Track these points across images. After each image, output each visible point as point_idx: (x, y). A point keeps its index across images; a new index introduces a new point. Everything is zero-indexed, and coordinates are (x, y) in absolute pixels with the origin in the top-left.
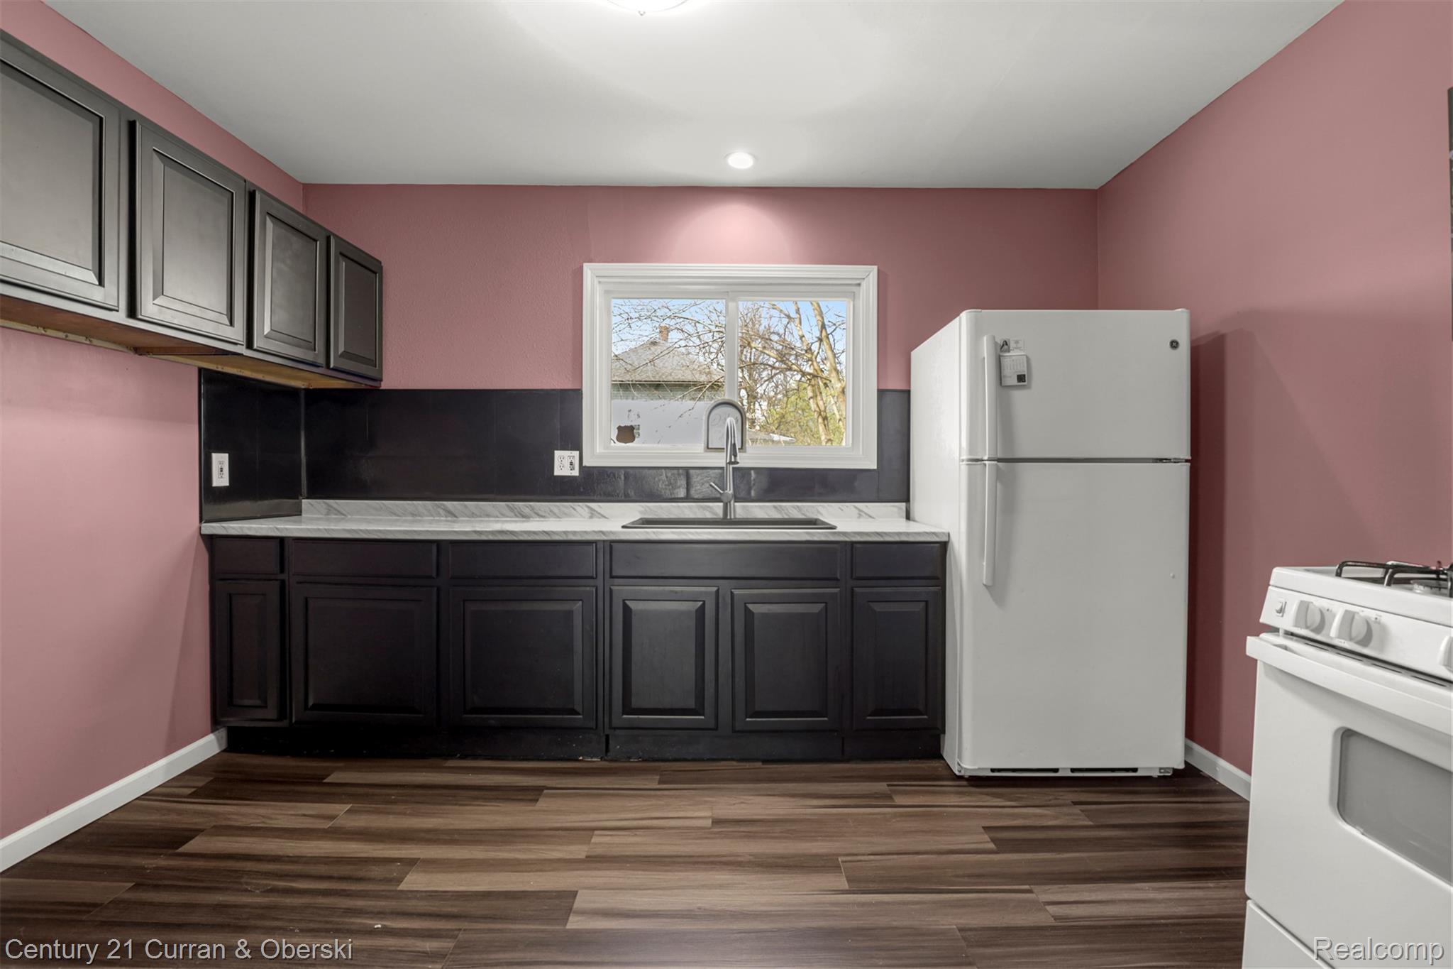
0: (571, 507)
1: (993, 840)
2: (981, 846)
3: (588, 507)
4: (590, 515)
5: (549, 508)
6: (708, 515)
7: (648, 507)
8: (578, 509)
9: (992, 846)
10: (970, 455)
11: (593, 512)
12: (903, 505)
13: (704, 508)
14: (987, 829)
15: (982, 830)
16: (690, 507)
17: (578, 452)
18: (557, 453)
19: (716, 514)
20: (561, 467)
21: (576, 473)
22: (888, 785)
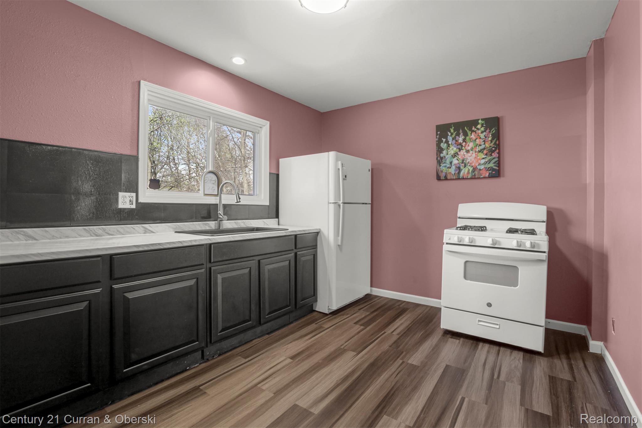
0: (132, 228)
1: (361, 325)
2: (359, 329)
3: (143, 227)
4: (144, 232)
5: (117, 229)
6: (207, 228)
7: (178, 225)
8: (136, 228)
9: (362, 327)
10: (335, 201)
11: (146, 230)
12: (277, 219)
13: (206, 224)
14: (356, 323)
15: (355, 325)
16: (199, 224)
17: (135, 194)
18: (121, 194)
19: (211, 227)
20: (124, 203)
21: (134, 206)
22: (316, 324)
